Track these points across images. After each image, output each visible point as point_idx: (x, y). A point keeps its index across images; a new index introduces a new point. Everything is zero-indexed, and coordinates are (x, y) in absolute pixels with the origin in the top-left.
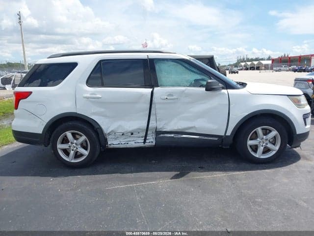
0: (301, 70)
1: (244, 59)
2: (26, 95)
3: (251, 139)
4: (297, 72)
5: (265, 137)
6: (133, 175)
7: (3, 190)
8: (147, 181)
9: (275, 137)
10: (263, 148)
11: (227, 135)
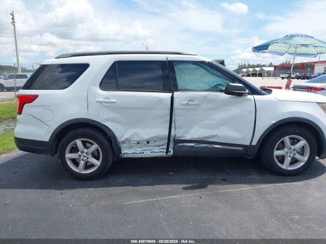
0: (304, 78)
1: (245, 65)
2: (32, 99)
3: (278, 149)
4: (300, 80)
5: (292, 147)
6: (150, 188)
7: (6, 205)
8: (168, 195)
9: (303, 147)
10: (290, 158)
11: (252, 144)
